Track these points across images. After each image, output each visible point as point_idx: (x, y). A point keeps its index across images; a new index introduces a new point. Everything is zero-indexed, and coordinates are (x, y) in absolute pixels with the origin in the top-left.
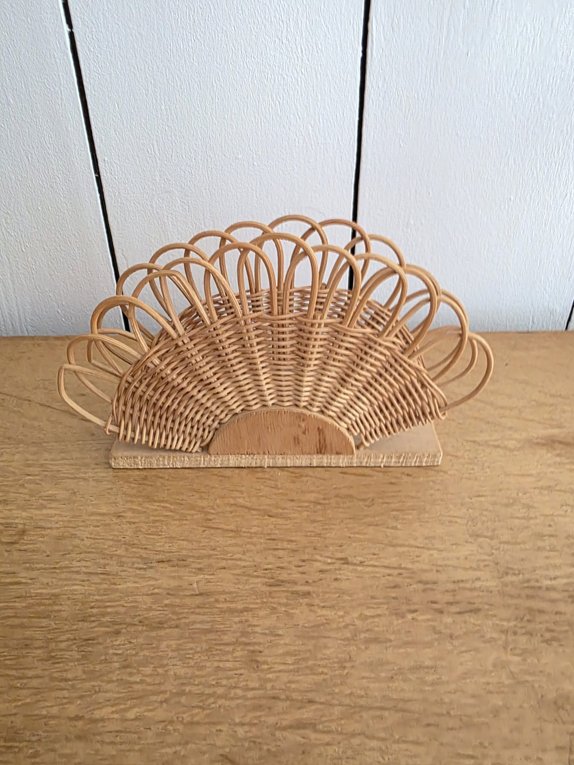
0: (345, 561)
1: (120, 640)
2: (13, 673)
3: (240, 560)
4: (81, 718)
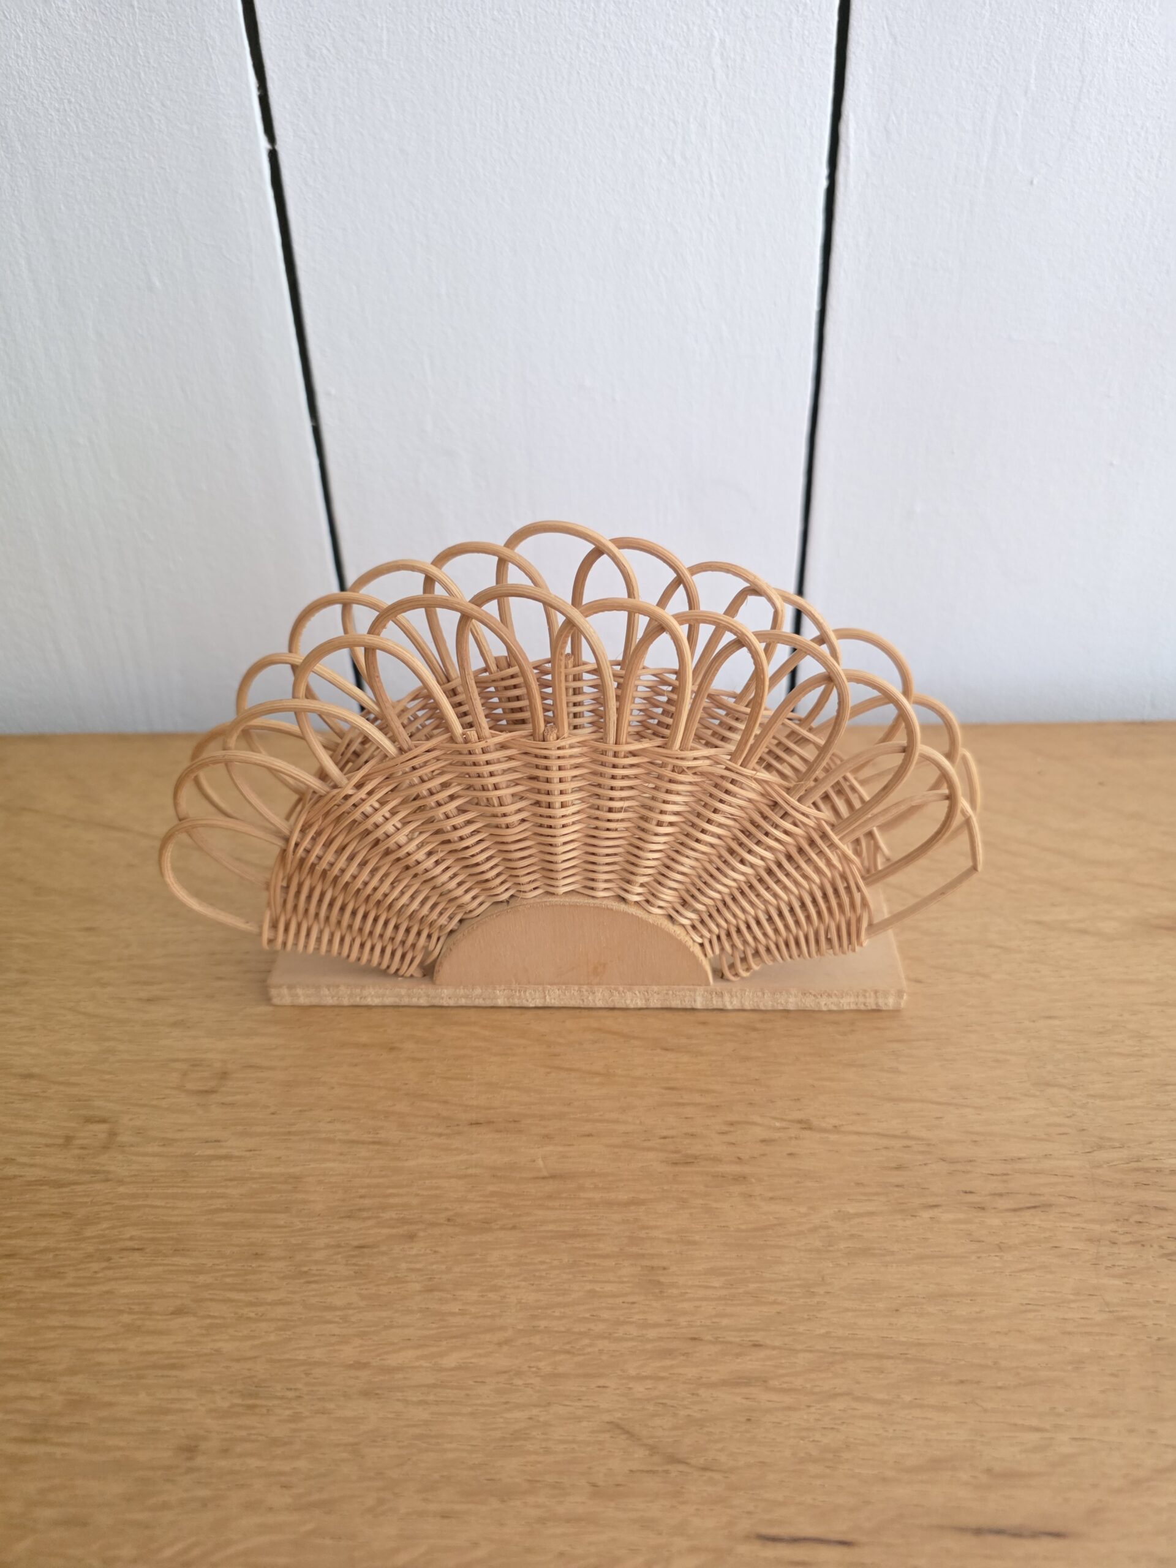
0: (806, 1125)
1: (418, 1248)
2: (241, 1296)
3: (617, 1121)
4: (365, 1366)
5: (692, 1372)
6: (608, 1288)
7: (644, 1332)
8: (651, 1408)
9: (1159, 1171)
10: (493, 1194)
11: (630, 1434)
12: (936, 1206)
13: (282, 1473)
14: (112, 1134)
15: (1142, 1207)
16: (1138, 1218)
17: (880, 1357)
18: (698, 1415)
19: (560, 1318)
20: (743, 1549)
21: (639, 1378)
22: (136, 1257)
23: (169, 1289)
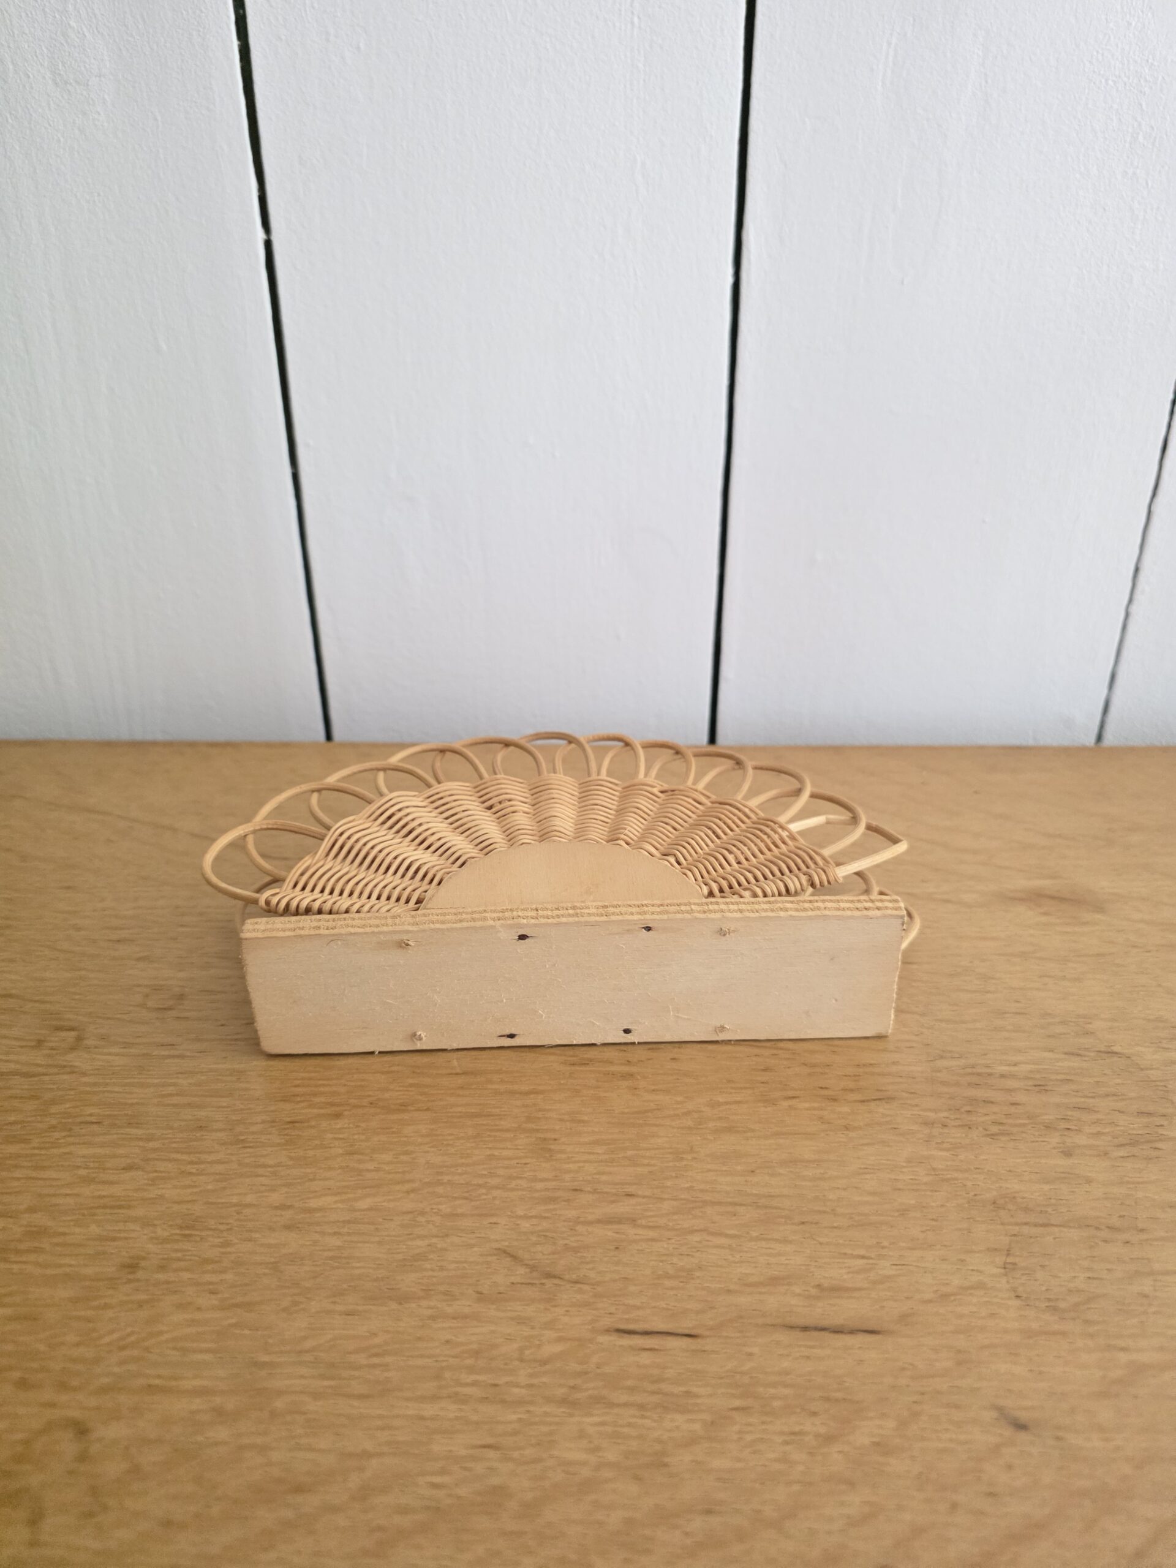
5: (572, 1213)
6: (505, 1153)
7: (533, 1184)
8: (534, 1239)
9: (990, 1075)
10: (411, 1085)
11: (514, 1257)
12: (794, 1097)
13: (211, 1283)
14: (79, 1039)
15: (972, 1100)
16: (968, 1108)
17: (735, 1204)
18: (574, 1244)
19: (460, 1174)
20: (603, 1339)
21: (526, 1217)
22: (95, 1128)
23: (121, 1151)
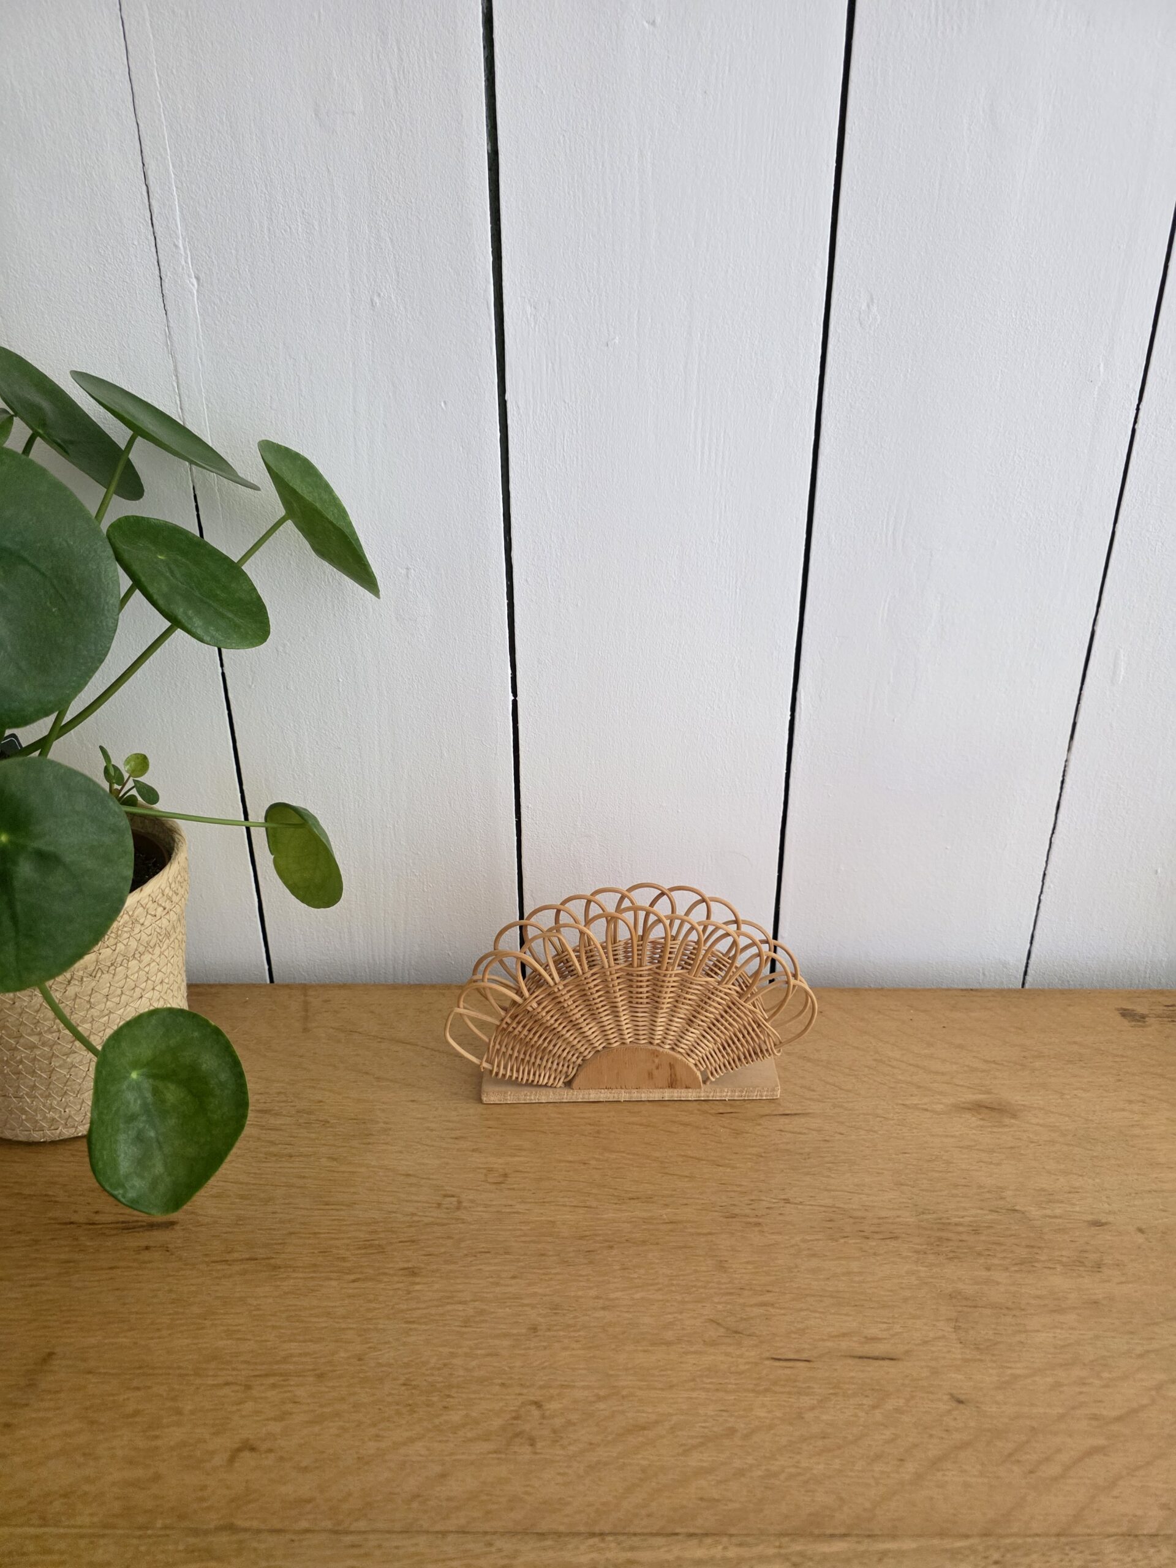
0: (787, 1201)
1: (614, 1252)
3: (698, 1199)
5: (742, 1301)
8: (725, 1314)
9: (949, 1224)
10: (645, 1229)
11: (718, 1324)
12: (847, 1237)
13: (575, 1337)
14: (459, 1202)
15: (940, 1239)
16: (938, 1243)
17: (821, 1296)
18: (745, 1317)
19: (683, 1280)
20: (767, 1362)
21: (719, 1303)
22: (488, 1255)
23: (506, 1268)
